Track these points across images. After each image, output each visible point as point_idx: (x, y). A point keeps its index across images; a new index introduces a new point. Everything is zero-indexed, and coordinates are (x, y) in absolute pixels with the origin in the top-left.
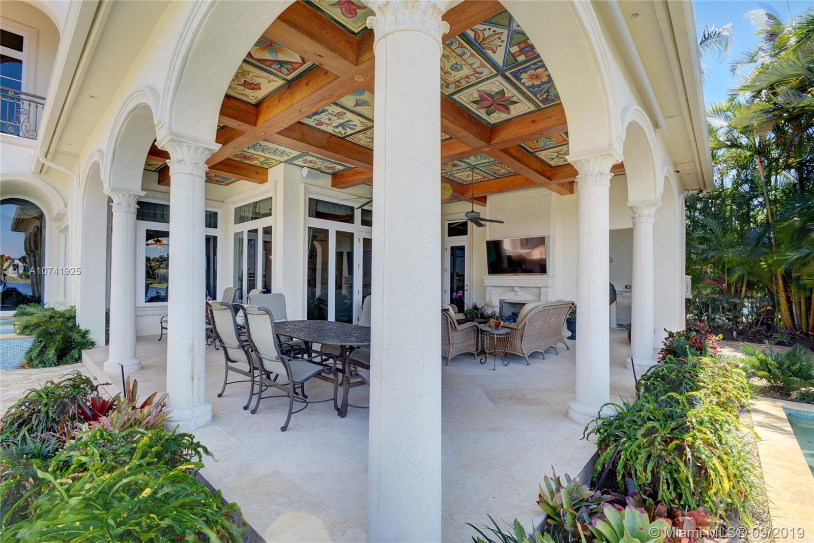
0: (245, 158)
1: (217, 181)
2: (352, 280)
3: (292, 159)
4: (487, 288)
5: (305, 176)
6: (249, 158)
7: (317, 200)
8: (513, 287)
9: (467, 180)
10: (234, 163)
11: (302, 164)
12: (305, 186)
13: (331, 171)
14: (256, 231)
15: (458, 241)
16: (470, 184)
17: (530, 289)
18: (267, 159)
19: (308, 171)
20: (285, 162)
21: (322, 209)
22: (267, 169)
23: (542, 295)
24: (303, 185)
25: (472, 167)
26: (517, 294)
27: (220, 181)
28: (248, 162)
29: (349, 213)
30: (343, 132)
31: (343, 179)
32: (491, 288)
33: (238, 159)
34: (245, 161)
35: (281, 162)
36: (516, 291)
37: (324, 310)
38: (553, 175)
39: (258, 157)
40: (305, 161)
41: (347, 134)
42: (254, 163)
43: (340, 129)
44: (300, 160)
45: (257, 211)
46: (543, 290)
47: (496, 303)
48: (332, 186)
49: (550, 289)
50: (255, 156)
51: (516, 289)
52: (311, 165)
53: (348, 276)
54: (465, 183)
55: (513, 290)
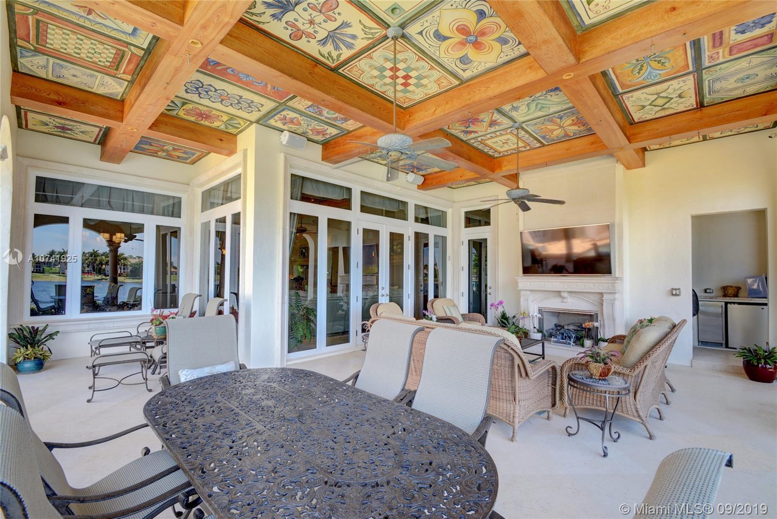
0: (201, 115)
1: (179, 157)
2: (349, 280)
3: (265, 116)
4: (522, 292)
5: (284, 143)
6: (207, 117)
7: (303, 178)
8: (560, 292)
9: (501, 150)
10: (187, 124)
11: (279, 125)
12: (285, 157)
13: (320, 138)
14: (223, 220)
15: (478, 233)
16: (504, 156)
17: (585, 295)
18: (232, 117)
19: (290, 135)
20: (257, 122)
21: (309, 191)
22: (236, 135)
23: (605, 304)
24: (282, 156)
25: (517, 125)
26: (565, 300)
27: (183, 158)
28: (207, 123)
29: (345, 197)
30: (335, 54)
31: (337, 149)
32: (528, 293)
33: (193, 119)
34: (202, 122)
35: (251, 123)
36: (563, 298)
37: (313, 321)
38: (634, 135)
39: (218, 113)
40: (284, 120)
41: (342, 58)
42: (216, 124)
43: (329, 47)
44: (276, 118)
45: (229, 195)
46: (606, 297)
47: (534, 312)
48: (323, 160)
49: (617, 296)
50: (214, 112)
51: (565, 295)
52: (293, 127)
53: (344, 274)
54: (496, 155)
55: (561, 296)
